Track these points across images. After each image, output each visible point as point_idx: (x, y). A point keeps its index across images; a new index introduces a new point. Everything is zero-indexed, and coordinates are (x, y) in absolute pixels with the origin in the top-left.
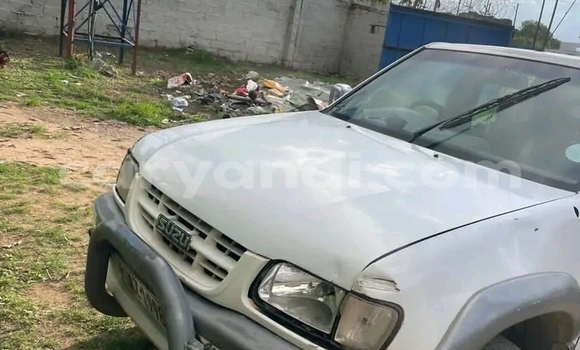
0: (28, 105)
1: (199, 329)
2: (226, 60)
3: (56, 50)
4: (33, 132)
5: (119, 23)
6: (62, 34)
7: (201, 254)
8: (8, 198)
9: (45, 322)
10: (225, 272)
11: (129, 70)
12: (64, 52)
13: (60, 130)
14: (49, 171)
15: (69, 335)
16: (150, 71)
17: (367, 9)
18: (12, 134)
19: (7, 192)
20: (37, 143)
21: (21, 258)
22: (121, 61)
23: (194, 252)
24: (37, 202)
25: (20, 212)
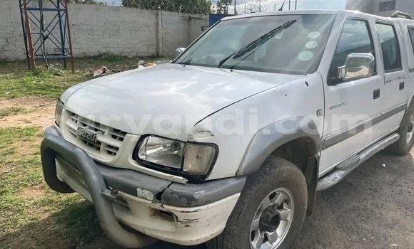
0: (13, 97)
1: (108, 183)
2: (126, 57)
3: (27, 67)
4: (17, 111)
5: (60, 46)
6: (28, 57)
7: (103, 143)
8: (4, 147)
9: (31, 207)
10: (117, 149)
11: (71, 71)
12: (31, 67)
13: (34, 108)
14: (28, 129)
15: (46, 211)
16: (82, 69)
17: (198, 19)
18: (5, 114)
19: (4, 144)
20: (20, 116)
21: (15, 176)
22: (65, 67)
23: (99, 143)
24: (22, 146)
25: (12, 153)
